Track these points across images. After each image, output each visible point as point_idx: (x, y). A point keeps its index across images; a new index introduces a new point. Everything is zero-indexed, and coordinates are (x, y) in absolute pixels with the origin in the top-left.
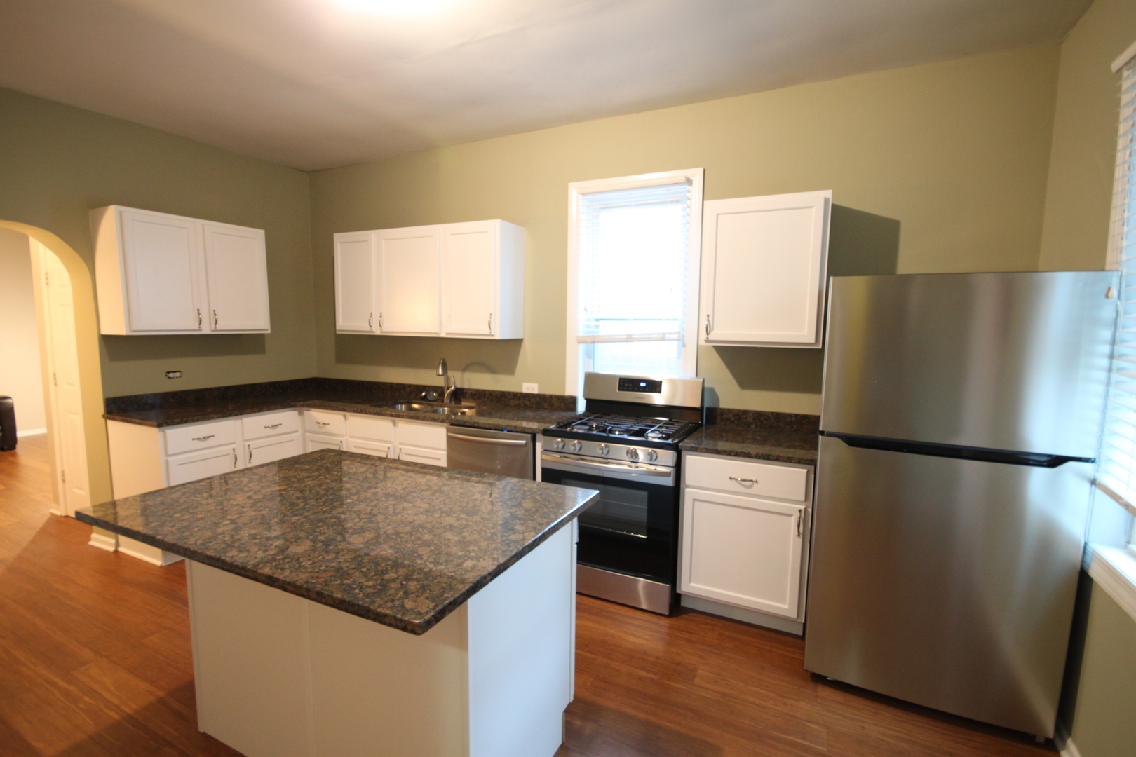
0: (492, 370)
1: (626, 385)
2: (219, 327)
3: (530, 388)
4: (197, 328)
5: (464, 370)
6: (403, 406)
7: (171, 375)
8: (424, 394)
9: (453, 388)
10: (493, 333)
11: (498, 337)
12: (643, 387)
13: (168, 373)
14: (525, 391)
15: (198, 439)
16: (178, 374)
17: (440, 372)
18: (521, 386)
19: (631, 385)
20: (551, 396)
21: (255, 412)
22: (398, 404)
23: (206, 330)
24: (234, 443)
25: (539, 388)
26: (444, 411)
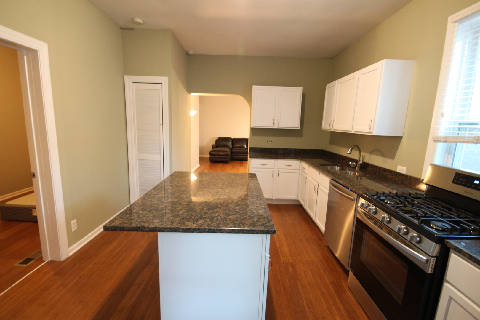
0: (383, 155)
1: (461, 179)
2: (280, 126)
3: (401, 169)
4: (272, 126)
5: (371, 153)
6: (338, 167)
7: (268, 142)
8: (350, 163)
9: (361, 162)
10: (371, 132)
11: (375, 134)
12: (476, 184)
13: (268, 141)
14: (398, 171)
15: (262, 164)
16: (270, 142)
17: (349, 152)
18: (397, 167)
19: (464, 180)
20: (411, 177)
21: (282, 159)
22: (336, 165)
23: (276, 127)
24: (274, 169)
25: (407, 171)
26: (351, 173)
